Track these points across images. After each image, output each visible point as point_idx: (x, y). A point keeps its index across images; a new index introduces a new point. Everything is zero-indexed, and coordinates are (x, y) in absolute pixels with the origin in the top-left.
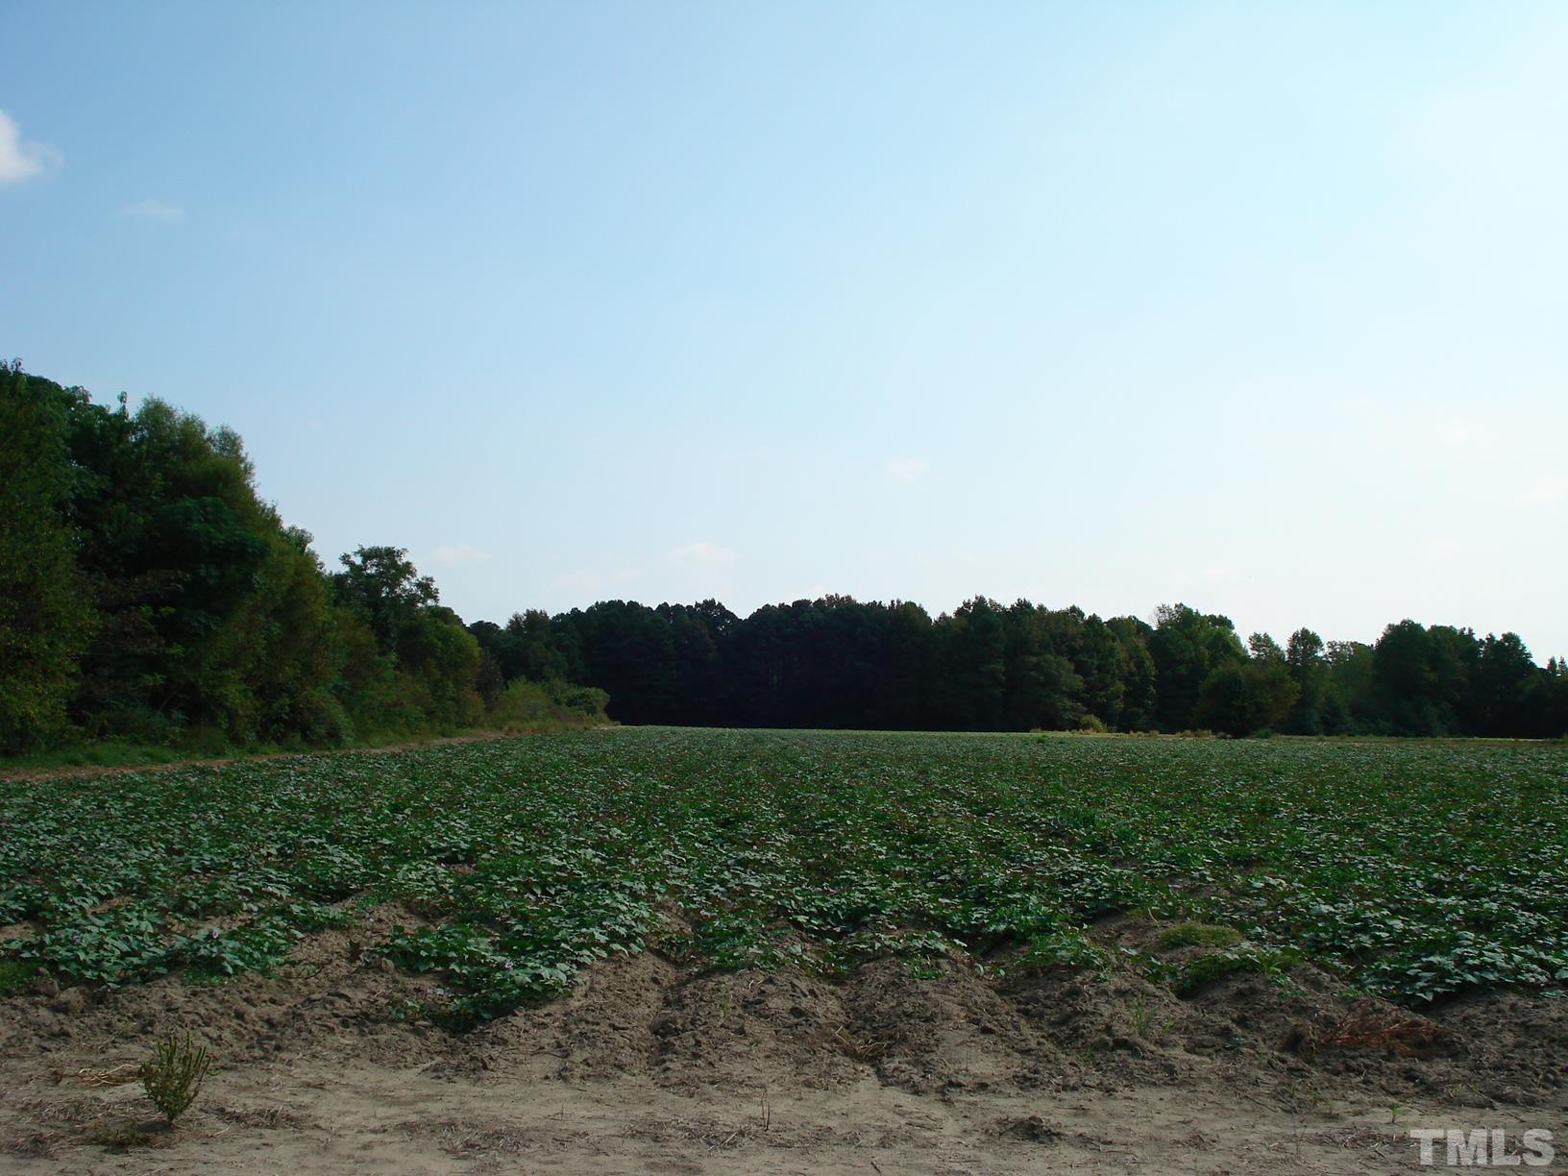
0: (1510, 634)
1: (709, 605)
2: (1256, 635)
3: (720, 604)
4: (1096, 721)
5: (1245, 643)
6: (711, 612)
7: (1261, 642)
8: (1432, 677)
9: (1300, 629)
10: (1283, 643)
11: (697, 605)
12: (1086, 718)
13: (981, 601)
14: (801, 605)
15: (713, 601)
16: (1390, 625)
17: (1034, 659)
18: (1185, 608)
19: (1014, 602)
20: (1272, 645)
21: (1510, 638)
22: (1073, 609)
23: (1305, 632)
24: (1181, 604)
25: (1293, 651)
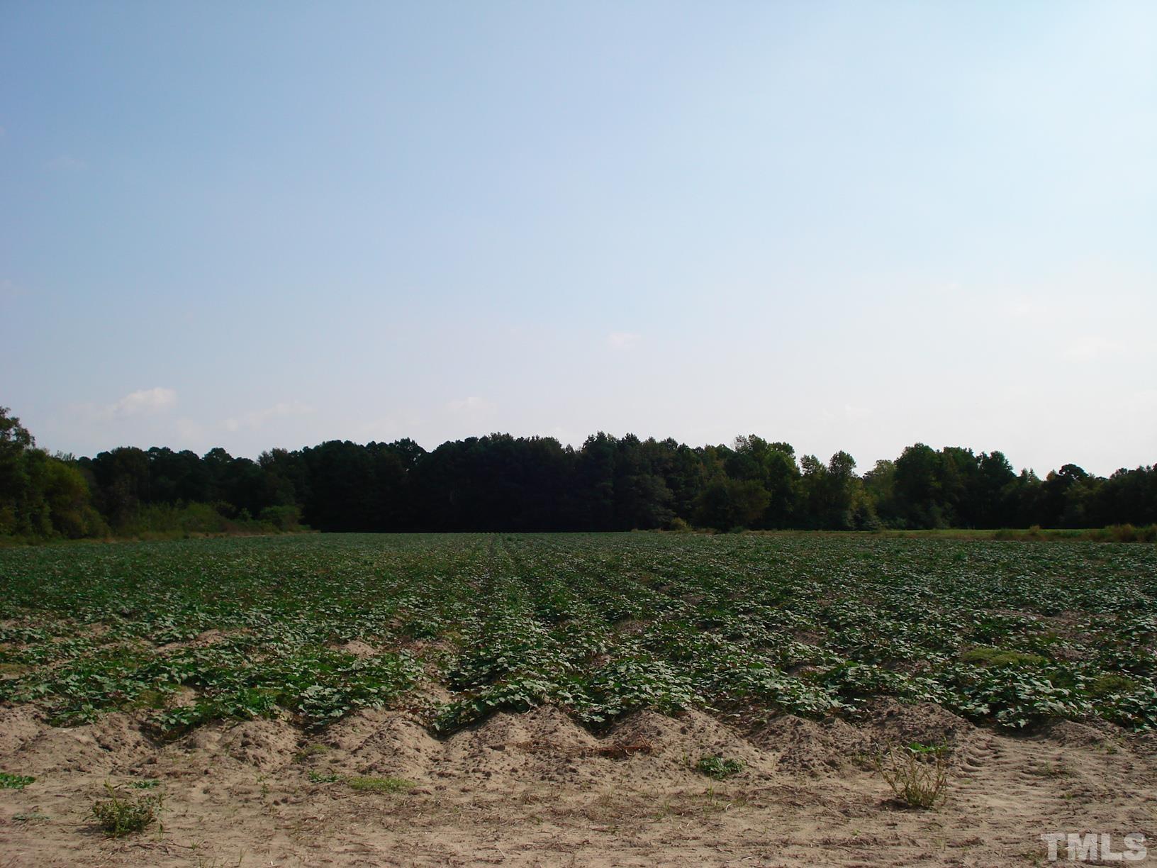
0: (997, 452)
1: (406, 442)
2: (805, 456)
3: (413, 441)
4: (682, 522)
5: (798, 463)
6: (406, 448)
7: (810, 462)
8: (938, 485)
9: (838, 451)
10: (826, 461)
11: (396, 442)
12: (674, 521)
13: (601, 435)
14: (471, 441)
15: (408, 440)
17: (635, 478)
18: (756, 438)
19: (624, 436)
20: (818, 464)
21: (998, 457)
22: (670, 440)
23: (842, 454)
24: (754, 435)
25: (834, 467)
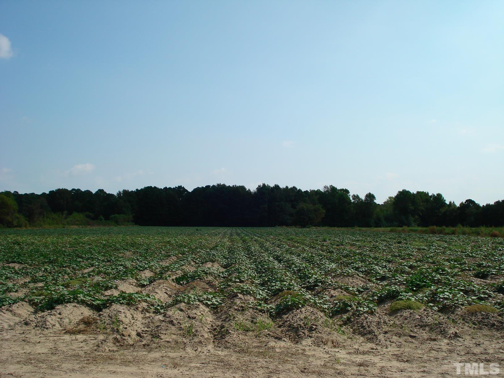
0: (439, 194)
1: (180, 187)
2: (354, 195)
3: (183, 187)
5: (351, 198)
6: (180, 190)
7: (356, 197)
8: (412, 208)
9: (368, 193)
10: (363, 197)
11: (176, 187)
13: (264, 185)
14: (208, 187)
15: (181, 186)
16: (399, 191)
17: (277, 204)
19: (274, 185)
20: (359, 198)
21: (439, 196)
22: (294, 187)
23: (370, 194)
24: (332, 185)
25: (366, 199)
